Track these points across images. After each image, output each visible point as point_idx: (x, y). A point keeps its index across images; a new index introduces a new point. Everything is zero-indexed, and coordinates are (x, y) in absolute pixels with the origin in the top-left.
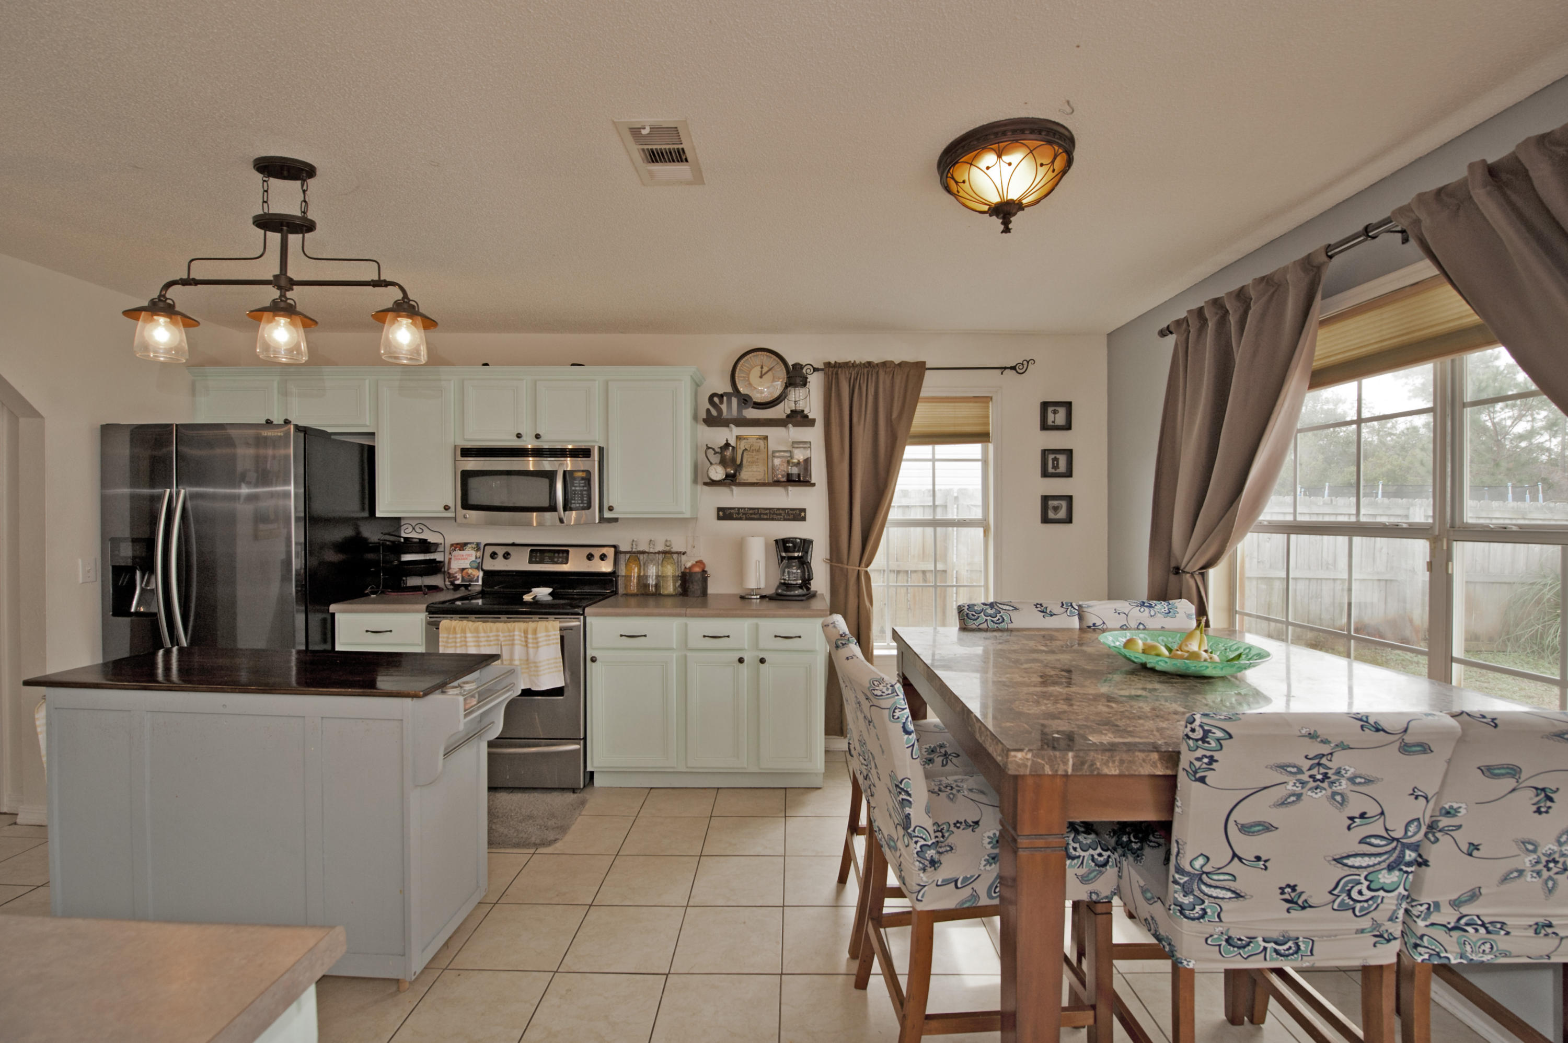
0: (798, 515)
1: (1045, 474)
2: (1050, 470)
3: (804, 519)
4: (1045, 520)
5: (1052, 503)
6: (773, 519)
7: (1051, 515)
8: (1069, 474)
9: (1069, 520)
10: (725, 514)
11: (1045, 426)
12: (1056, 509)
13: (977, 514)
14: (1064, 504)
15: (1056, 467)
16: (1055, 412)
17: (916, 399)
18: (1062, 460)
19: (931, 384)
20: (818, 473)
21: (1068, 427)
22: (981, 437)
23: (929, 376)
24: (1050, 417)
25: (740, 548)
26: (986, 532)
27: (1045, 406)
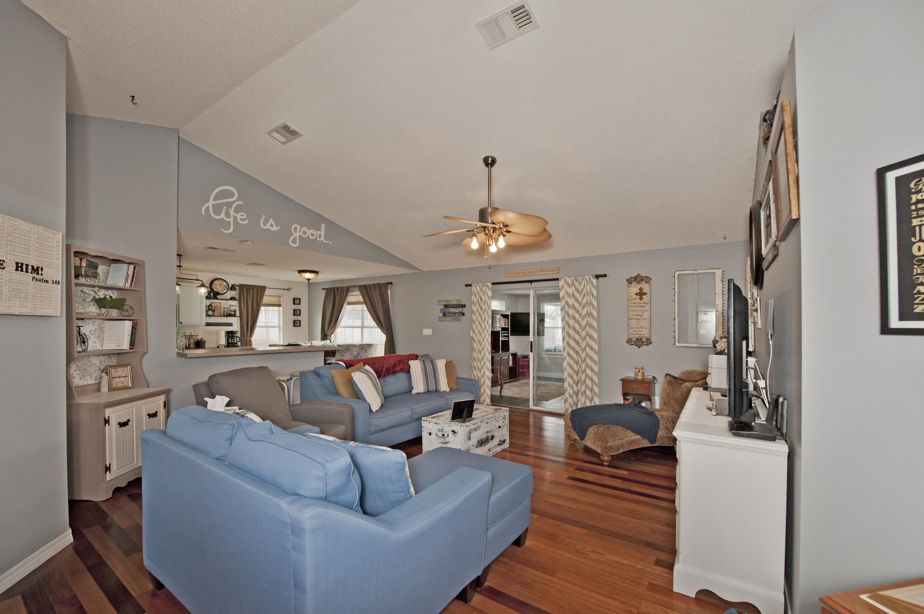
0: (230, 325)
1: (294, 315)
2: (296, 314)
3: (232, 326)
4: (294, 326)
5: (296, 322)
6: (223, 326)
7: (296, 325)
8: (300, 315)
9: (300, 326)
10: (208, 324)
11: (294, 303)
12: (297, 323)
13: (277, 324)
14: (299, 322)
15: (297, 313)
16: (296, 300)
17: (264, 295)
18: (298, 312)
19: (267, 292)
20: (238, 314)
21: (300, 304)
22: (279, 305)
23: (267, 290)
24: (296, 301)
25: (217, 333)
26: (280, 329)
27: (294, 299)
